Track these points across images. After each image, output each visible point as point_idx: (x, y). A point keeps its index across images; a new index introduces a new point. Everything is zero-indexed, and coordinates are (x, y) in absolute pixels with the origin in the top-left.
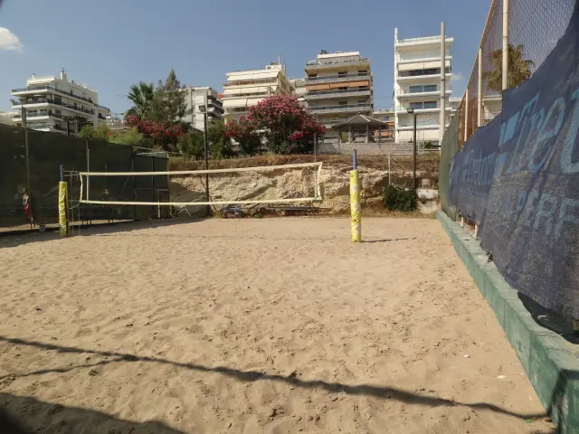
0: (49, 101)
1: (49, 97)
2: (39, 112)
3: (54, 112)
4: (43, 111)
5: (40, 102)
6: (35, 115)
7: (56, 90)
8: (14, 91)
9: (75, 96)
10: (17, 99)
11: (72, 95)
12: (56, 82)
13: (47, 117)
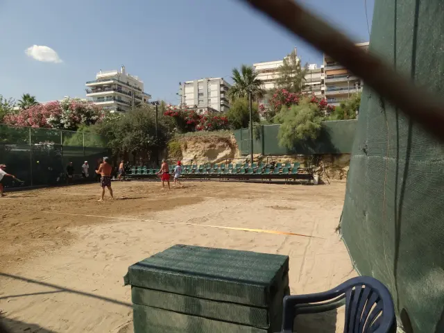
0: (114, 90)
1: (113, 86)
2: (105, 98)
3: (116, 98)
4: (109, 98)
5: (107, 91)
6: (103, 101)
7: (119, 81)
8: (87, 83)
9: (130, 86)
10: (90, 89)
11: (128, 85)
12: (118, 75)
13: (113, 102)
